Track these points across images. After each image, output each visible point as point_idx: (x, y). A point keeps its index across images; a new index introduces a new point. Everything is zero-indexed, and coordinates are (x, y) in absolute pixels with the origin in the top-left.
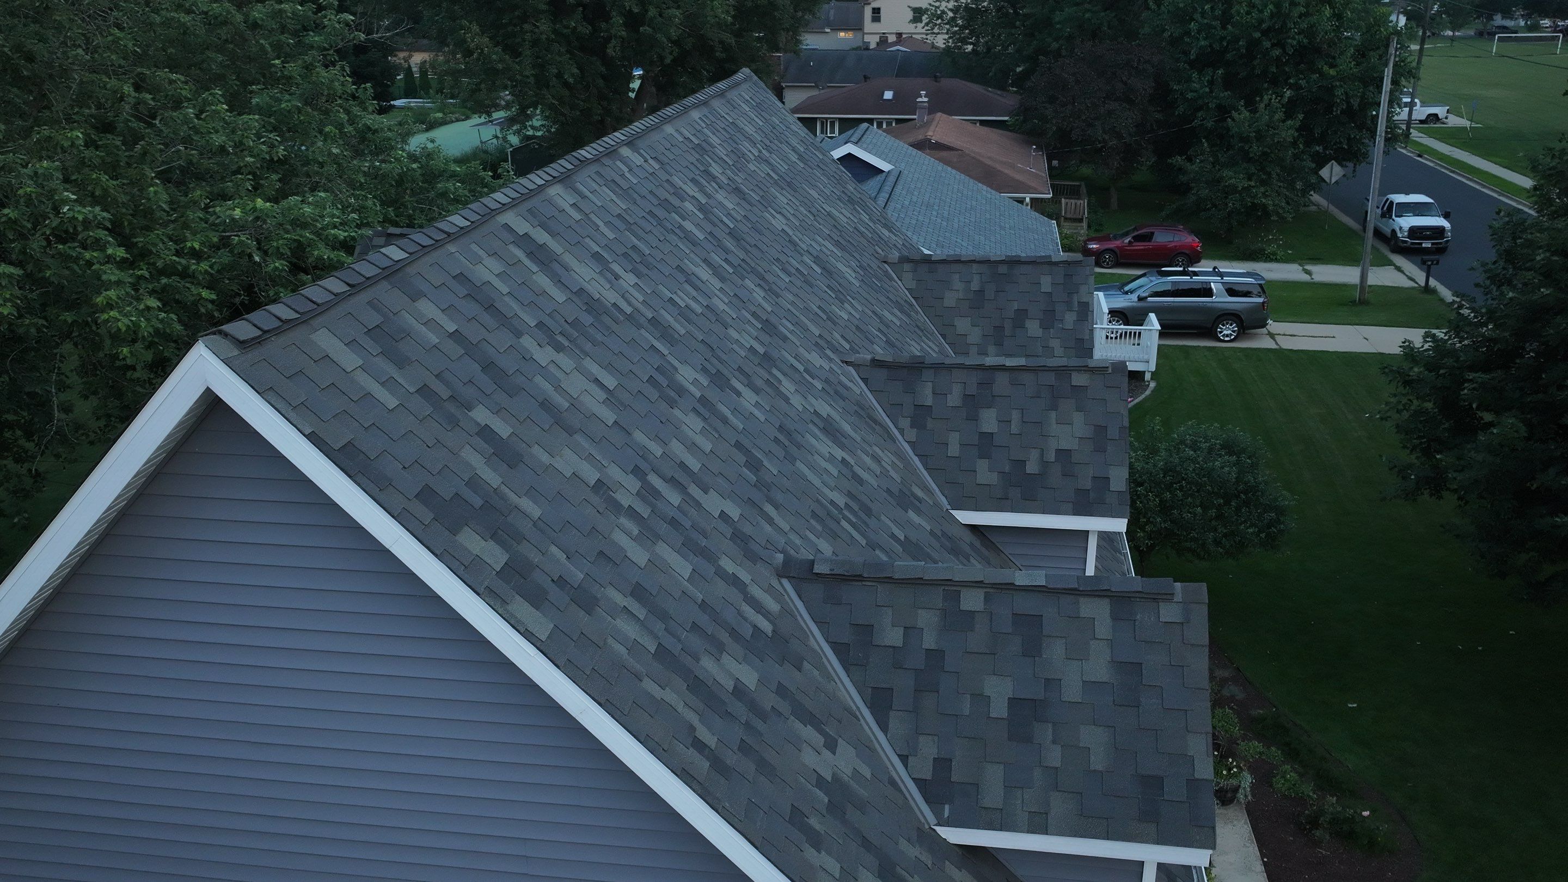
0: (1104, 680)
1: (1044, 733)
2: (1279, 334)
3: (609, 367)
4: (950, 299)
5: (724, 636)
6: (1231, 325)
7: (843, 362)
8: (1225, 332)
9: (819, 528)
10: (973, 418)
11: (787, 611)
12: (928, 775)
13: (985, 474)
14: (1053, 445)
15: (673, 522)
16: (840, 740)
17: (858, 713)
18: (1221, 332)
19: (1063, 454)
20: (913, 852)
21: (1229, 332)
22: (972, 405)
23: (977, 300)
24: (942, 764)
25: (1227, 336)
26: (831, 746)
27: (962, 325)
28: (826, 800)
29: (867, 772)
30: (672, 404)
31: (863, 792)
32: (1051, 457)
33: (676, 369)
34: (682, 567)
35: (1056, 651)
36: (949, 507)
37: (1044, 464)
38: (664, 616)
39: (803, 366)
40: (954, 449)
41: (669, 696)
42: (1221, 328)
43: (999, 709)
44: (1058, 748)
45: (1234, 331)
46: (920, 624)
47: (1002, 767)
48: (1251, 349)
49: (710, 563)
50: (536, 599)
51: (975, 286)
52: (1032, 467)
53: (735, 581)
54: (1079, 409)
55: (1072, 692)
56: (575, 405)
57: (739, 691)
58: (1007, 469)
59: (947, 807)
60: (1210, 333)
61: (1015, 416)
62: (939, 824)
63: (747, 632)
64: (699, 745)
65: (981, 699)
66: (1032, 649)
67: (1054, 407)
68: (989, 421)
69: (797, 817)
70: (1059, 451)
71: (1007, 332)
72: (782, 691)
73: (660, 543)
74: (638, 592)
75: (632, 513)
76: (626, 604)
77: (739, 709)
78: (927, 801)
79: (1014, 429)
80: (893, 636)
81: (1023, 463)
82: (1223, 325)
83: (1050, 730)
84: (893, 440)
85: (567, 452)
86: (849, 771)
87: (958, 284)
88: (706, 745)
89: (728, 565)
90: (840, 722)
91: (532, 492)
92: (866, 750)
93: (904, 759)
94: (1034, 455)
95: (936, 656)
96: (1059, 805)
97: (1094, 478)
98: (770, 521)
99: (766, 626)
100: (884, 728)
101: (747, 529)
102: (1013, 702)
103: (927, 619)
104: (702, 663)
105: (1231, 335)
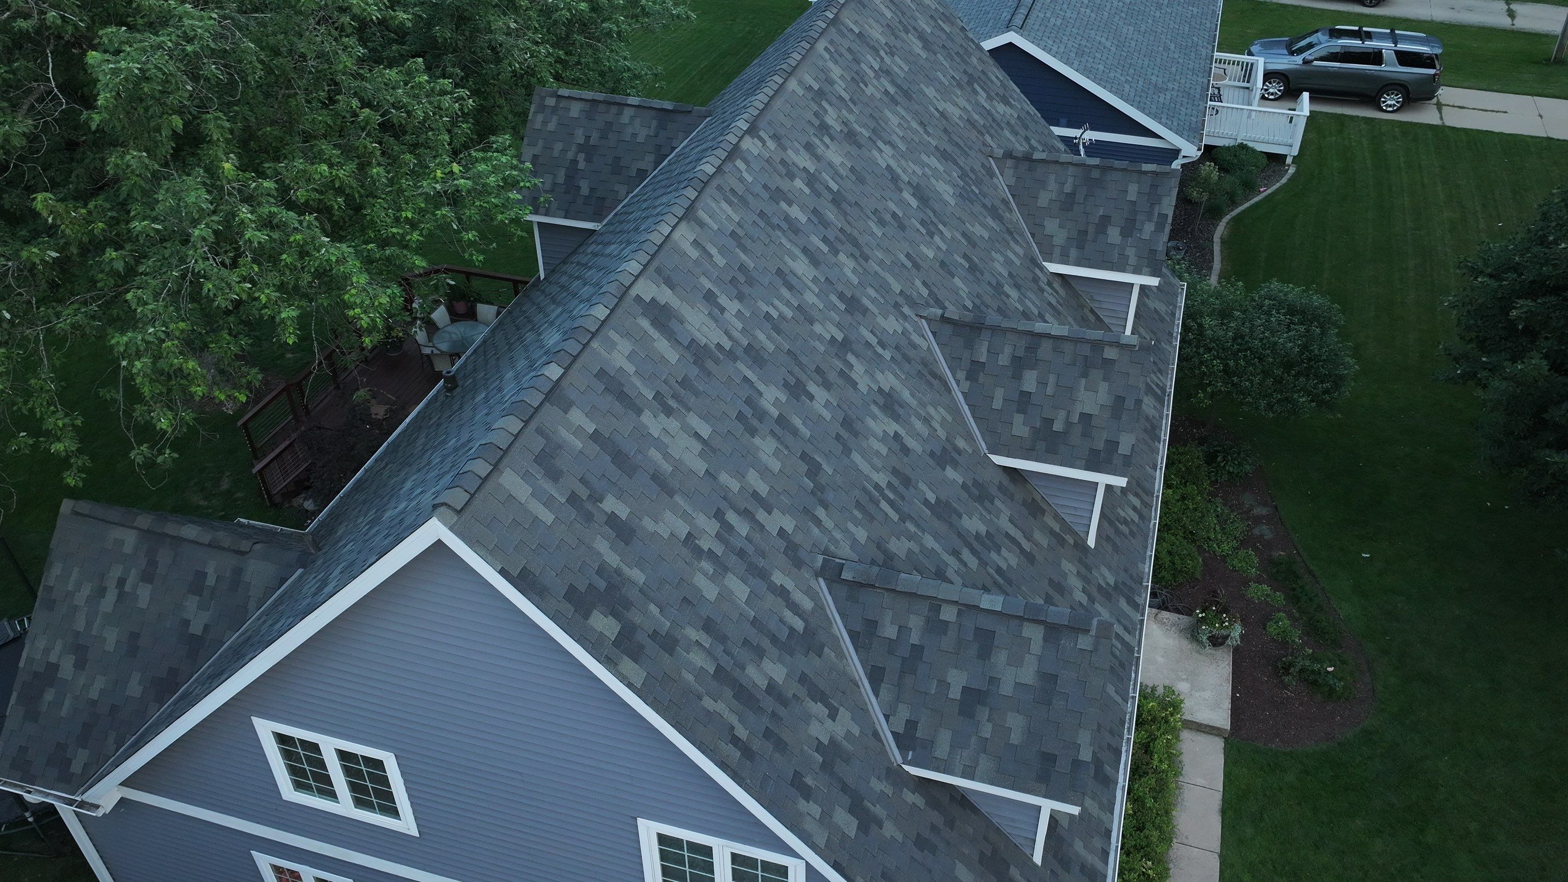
0: (1030, 683)
1: (983, 713)
2: (1448, 105)
3: (705, 417)
4: (1044, 199)
5: (766, 643)
6: (1396, 95)
7: (917, 315)
8: (1389, 102)
9: (860, 516)
10: (1017, 377)
11: (820, 607)
12: (901, 730)
13: (1020, 428)
14: (1078, 409)
15: (741, 553)
16: (841, 709)
17: (860, 683)
18: (1384, 102)
19: (1086, 418)
20: (879, 785)
21: (1393, 102)
22: (1019, 365)
23: (1067, 203)
24: (911, 724)
25: (1390, 106)
26: (833, 715)
27: (1050, 225)
28: (821, 760)
29: (856, 731)
30: (753, 432)
31: (849, 747)
32: (1075, 418)
33: (761, 394)
34: (740, 590)
35: (1001, 657)
36: (986, 451)
37: (1069, 424)
38: (722, 639)
39: (877, 337)
40: (997, 404)
41: (720, 707)
42: (1385, 98)
43: (955, 693)
44: (991, 725)
45: (1398, 102)
46: (910, 625)
47: (951, 732)
48: (1411, 123)
49: (764, 580)
50: (636, 655)
51: (1068, 188)
52: (1058, 426)
53: (782, 592)
54: (1105, 379)
55: (1007, 689)
56: (678, 465)
57: (772, 688)
58: (1038, 425)
59: (911, 753)
60: (1373, 101)
61: (1052, 379)
62: (903, 763)
63: (783, 634)
64: (735, 741)
65: (944, 685)
66: (985, 653)
67: (1085, 375)
68: (1030, 382)
69: (797, 782)
70: (1081, 415)
71: (1090, 237)
72: (803, 679)
73: (730, 575)
74: (708, 626)
75: (711, 554)
76: (697, 638)
77: (769, 703)
78: (898, 747)
79: (1050, 390)
80: (890, 631)
81: (1050, 422)
82: (1388, 95)
83: (987, 712)
84: (948, 390)
85: (668, 515)
86: (842, 734)
87: (1052, 185)
88: (739, 739)
89: (778, 578)
90: (844, 693)
91: (640, 563)
92: (861, 712)
93: (887, 717)
94: (1062, 414)
95: (917, 650)
96: (985, 763)
97: (1107, 441)
98: (818, 523)
99: (799, 625)
100: (877, 695)
101: (798, 539)
102: (965, 690)
103: (915, 622)
104: (747, 671)
105: (1394, 105)
